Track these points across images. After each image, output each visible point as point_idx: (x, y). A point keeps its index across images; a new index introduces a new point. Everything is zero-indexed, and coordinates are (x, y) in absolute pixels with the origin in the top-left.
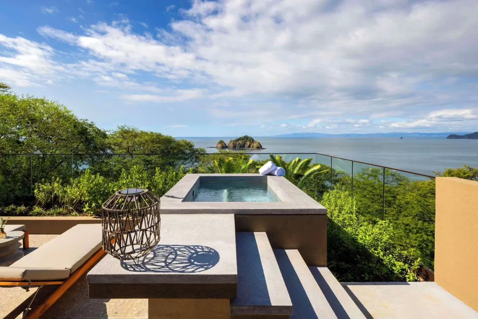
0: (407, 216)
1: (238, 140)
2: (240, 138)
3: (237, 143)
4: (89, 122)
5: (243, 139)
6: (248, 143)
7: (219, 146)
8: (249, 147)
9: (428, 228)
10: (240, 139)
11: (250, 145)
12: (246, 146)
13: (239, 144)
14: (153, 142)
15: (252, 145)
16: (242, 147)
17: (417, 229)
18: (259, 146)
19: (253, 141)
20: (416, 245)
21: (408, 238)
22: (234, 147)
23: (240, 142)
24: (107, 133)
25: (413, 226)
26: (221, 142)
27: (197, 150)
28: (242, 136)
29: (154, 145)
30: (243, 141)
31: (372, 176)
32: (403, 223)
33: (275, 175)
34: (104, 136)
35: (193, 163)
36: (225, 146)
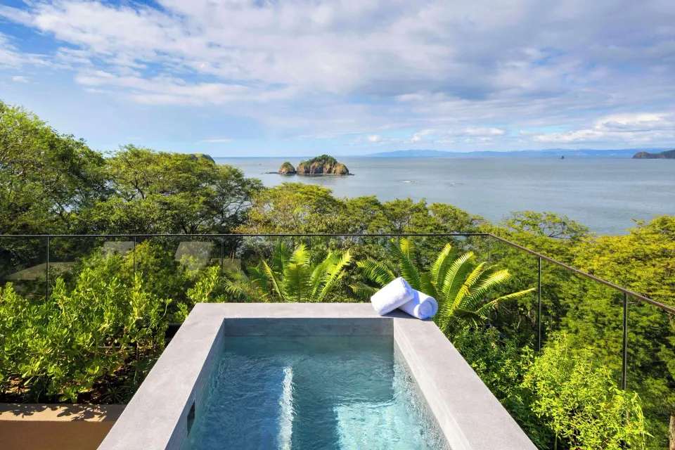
0: (598, 298)
1: (313, 162)
2: (316, 158)
3: (311, 167)
4: (77, 139)
5: (320, 161)
6: (328, 166)
7: (284, 170)
8: (329, 171)
9: (637, 322)
10: (315, 160)
11: (330, 169)
12: (325, 170)
13: (314, 167)
14: (178, 169)
15: (334, 169)
16: (319, 172)
17: (618, 323)
18: (345, 171)
19: (335, 163)
20: (618, 350)
21: (602, 338)
22: (307, 172)
23: (316, 164)
24: (105, 156)
25: (609, 316)
26: (287, 165)
27: (248, 182)
28: (319, 154)
29: (180, 175)
30: (321, 163)
31: (528, 224)
32: (592, 311)
33: (412, 317)
34: (100, 162)
35: (242, 203)
36: (292, 171)
